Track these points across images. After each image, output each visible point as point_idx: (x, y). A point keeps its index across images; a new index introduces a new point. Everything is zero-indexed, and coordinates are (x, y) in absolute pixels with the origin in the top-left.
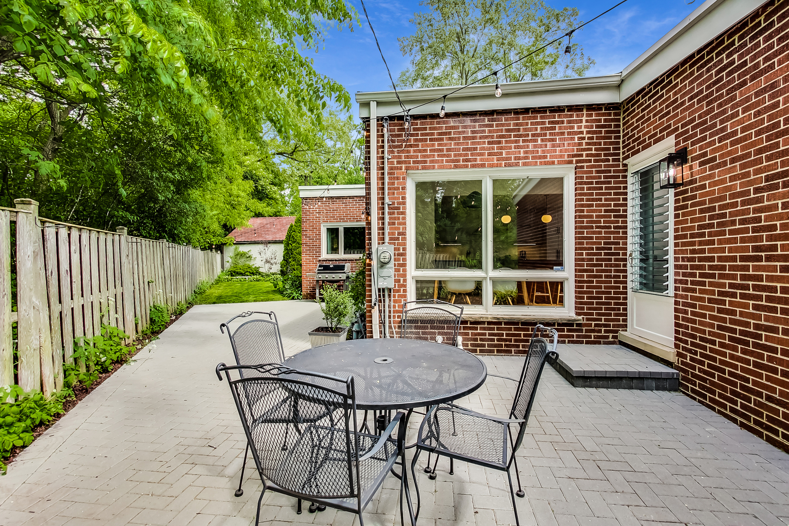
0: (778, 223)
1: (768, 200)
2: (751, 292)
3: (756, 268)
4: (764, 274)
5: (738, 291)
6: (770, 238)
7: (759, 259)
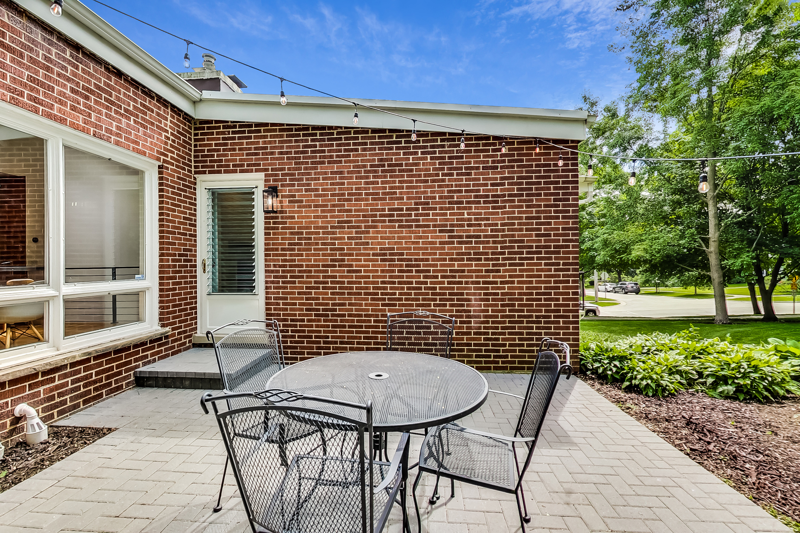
0: (345, 247)
1: (339, 234)
2: (330, 285)
3: (332, 271)
4: (338, 274)
5: (321, 285)
6: (341, 255)
7: (335, 266)
